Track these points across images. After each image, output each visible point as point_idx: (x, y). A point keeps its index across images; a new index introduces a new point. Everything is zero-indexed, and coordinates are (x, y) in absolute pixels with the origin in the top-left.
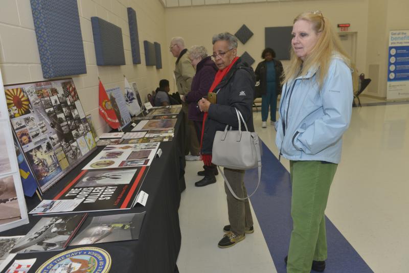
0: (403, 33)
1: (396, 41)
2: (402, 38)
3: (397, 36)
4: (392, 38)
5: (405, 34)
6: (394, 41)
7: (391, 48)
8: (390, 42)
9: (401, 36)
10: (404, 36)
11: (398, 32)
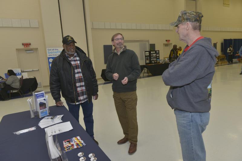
0: (56, 50)
1: (52, 54)
2: (56, 52)
3: (52, 51)
4: (48, 52)
5: (58, 50)
6: (51, 54)
7: (49, 58)
8: (48, 54)
9: (55, 51)
10: (57, 51)
11: (52, 49)
